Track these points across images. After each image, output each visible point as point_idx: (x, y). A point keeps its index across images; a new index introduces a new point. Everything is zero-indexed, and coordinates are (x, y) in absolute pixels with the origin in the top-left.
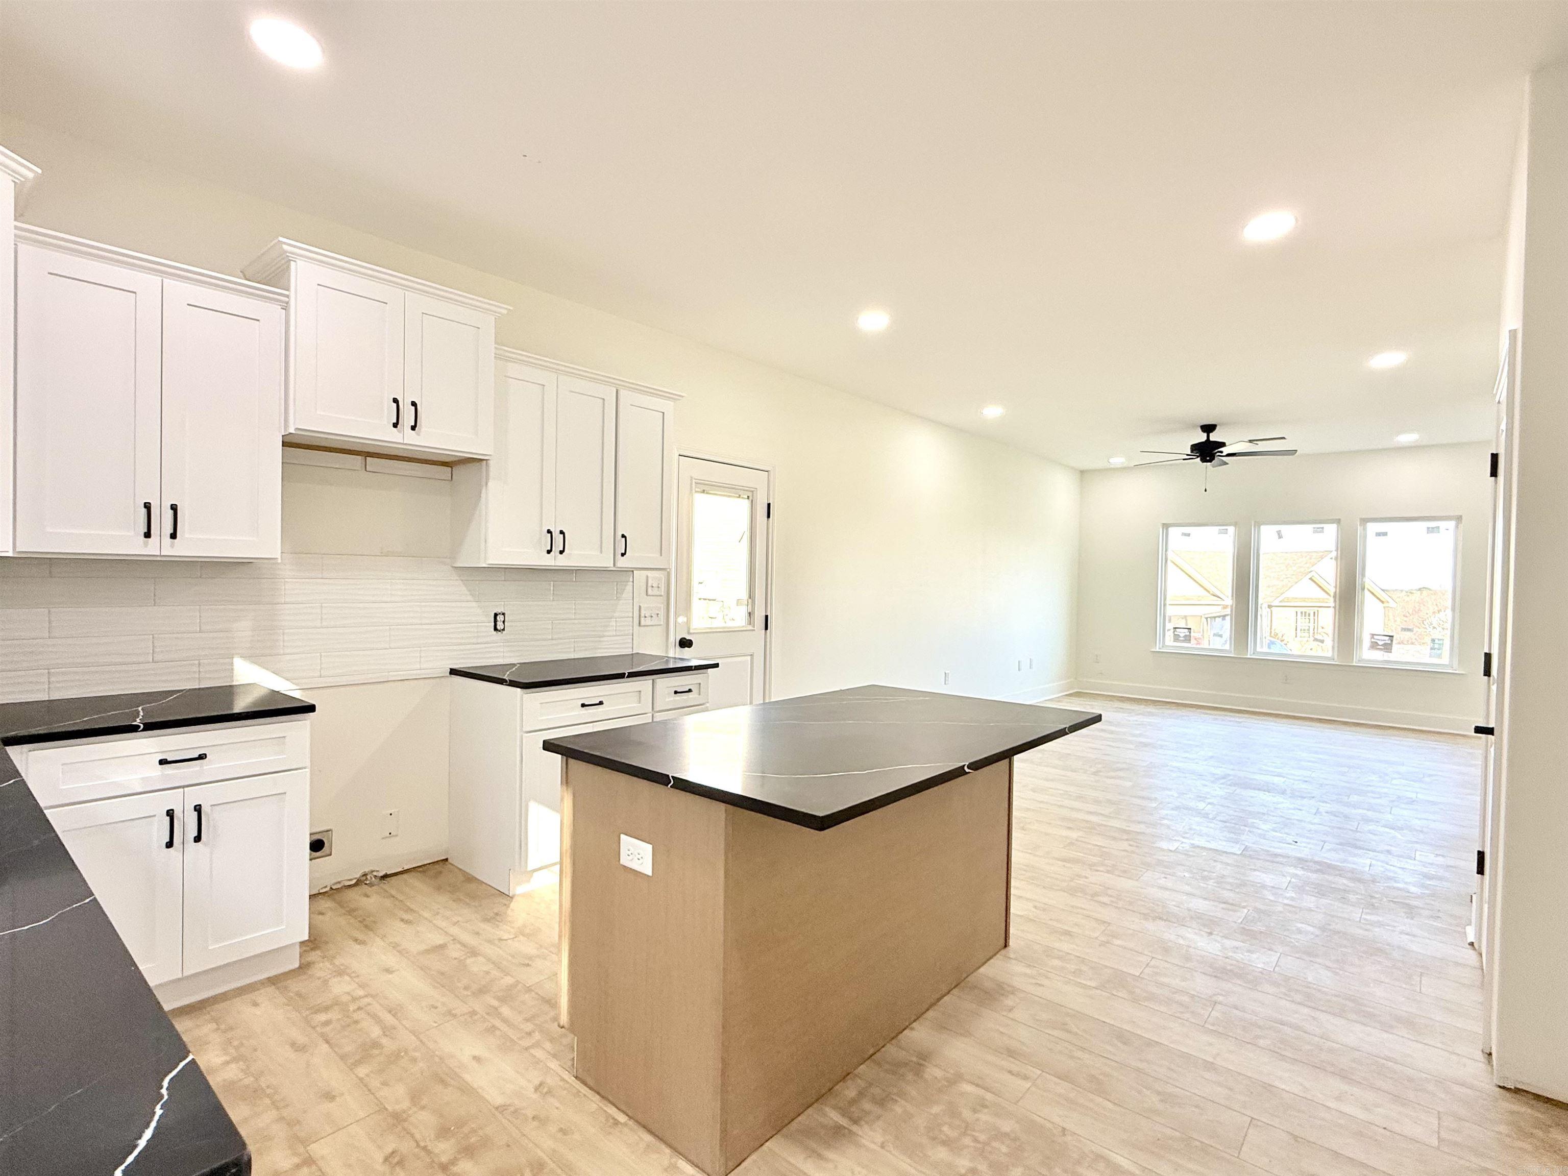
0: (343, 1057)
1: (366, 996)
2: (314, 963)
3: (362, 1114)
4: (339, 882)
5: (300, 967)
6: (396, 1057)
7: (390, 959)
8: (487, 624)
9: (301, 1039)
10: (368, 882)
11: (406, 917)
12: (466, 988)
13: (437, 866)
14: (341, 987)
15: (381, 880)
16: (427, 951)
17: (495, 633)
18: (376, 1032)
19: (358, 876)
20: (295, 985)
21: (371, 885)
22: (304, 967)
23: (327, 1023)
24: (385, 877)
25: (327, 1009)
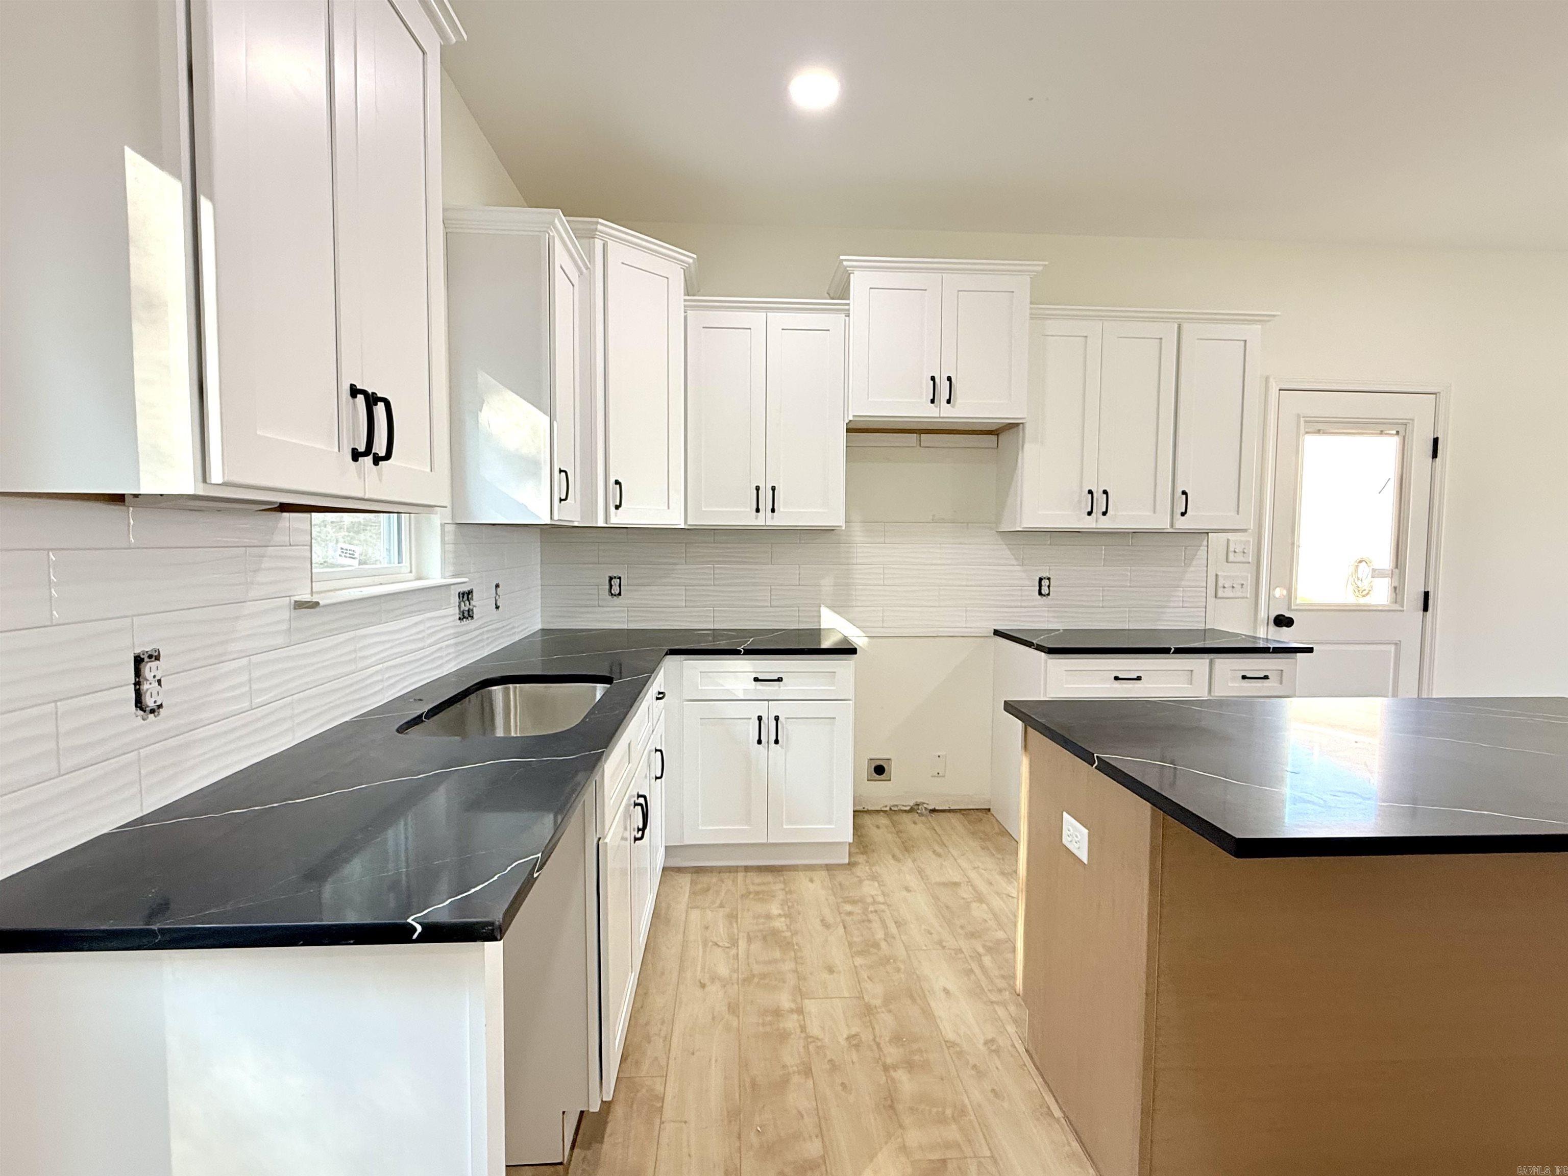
0: (850, 945)
1: (883, 904)
2: (859, 863)
3: (847, 995)
4: (897, 806)
5: (849, 864)
6: (886, 961)
7: (912, 880)
8: (1033, 588)
9: (830, 919)
10: (919, 812)
11: (939, 849)
12: (962, 927)
13: (980, 814)
14: (870, 889)
15: (930, 812)
16: (945, 884)
17: (1039, 597)
18: (880, 935)
19: (912, 804)
20: (841, 877)
21: (921, 815)
22: (851, 865)
23: (850, 914)
24: (934, 811)
25: (854, 902)
